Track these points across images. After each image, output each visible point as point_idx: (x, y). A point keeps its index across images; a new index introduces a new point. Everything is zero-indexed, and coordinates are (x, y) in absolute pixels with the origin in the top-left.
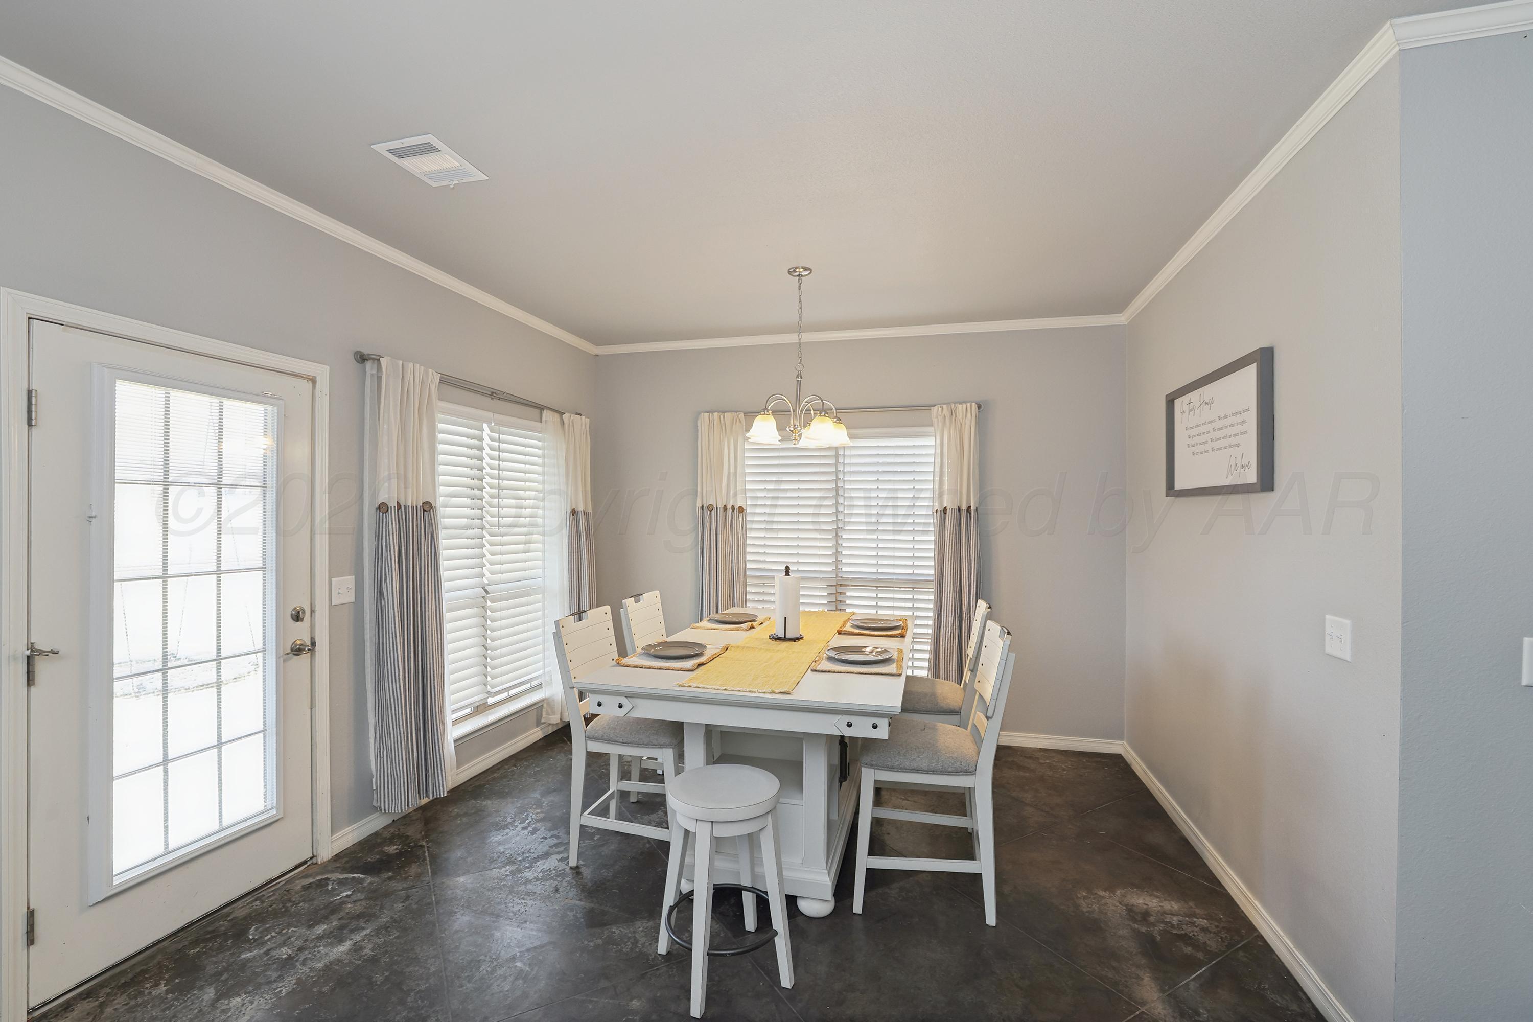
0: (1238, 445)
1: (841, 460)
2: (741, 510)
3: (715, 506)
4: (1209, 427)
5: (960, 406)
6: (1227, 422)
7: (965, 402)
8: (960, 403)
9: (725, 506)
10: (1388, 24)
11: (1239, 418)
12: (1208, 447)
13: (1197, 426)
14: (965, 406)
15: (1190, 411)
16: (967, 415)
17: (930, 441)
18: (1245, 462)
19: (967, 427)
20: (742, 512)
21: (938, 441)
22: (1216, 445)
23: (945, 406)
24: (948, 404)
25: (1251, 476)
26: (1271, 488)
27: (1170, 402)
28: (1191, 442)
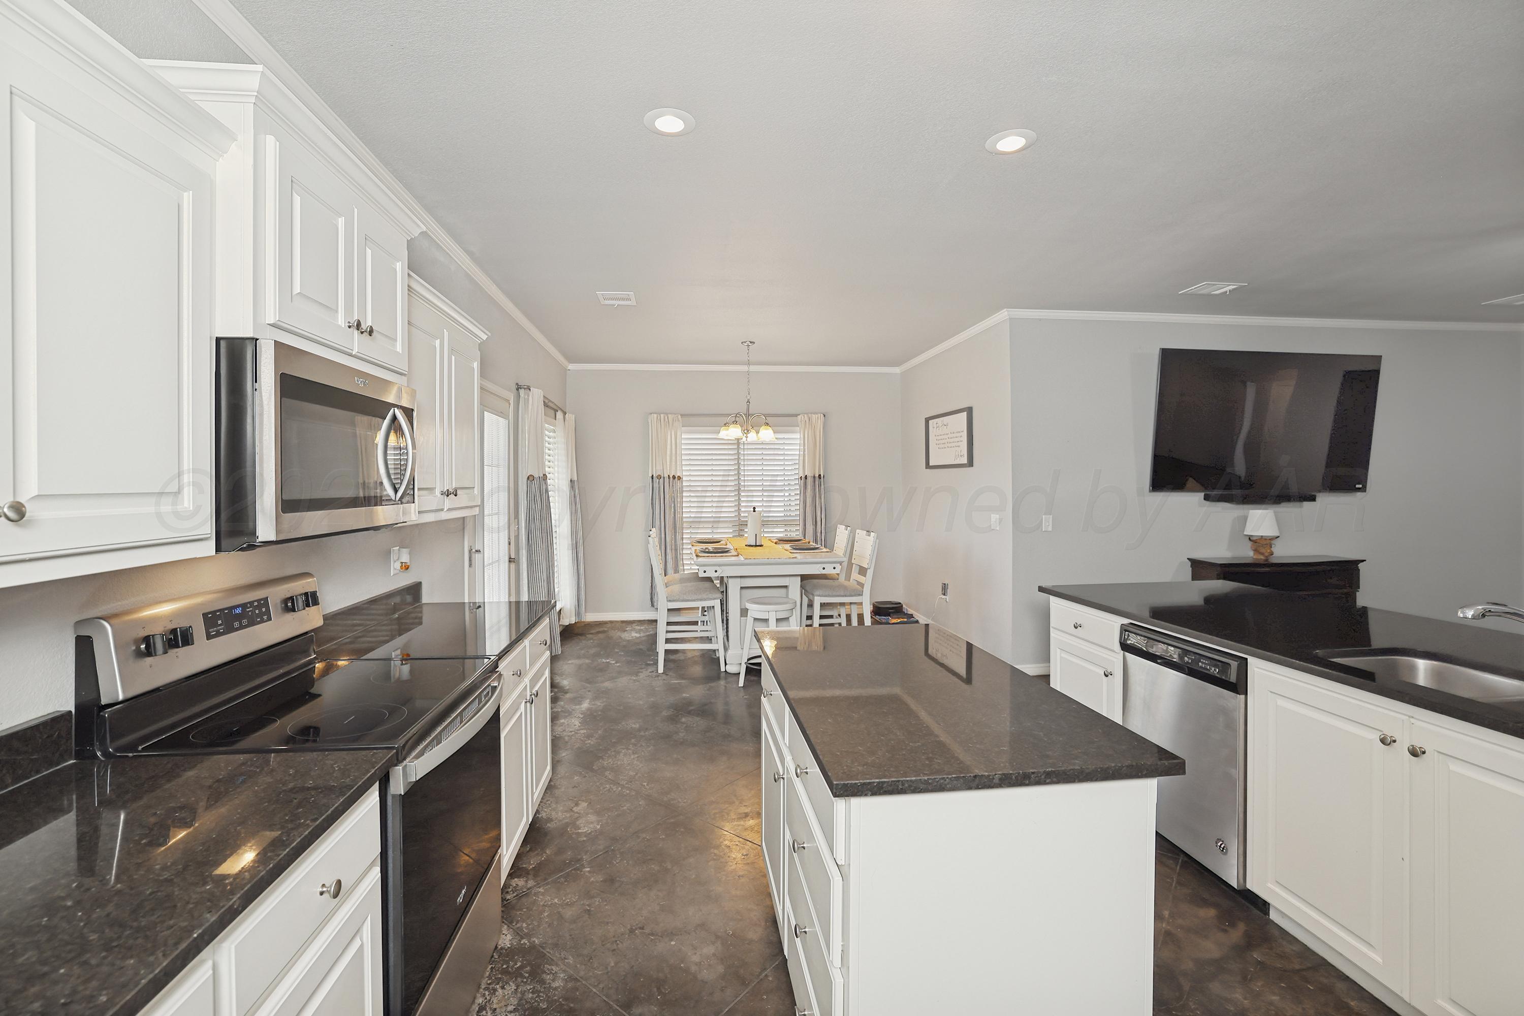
0: (959, 446)
1: (742, 447)
2: (679, 478)
3: (662, 476)
4: (946, 437)
5: (814, 415)
6: (954, 435)
7: (817, 413)
8: (814, 414)
9: (669, 476)
10: (1005, 310)
11: (959, 435)
12: (946, 446)
13: (941, 435)
14: (817, 416)
15: (937, 427)
16: (818, 420)
17: (797, 436)
18: (962, 454)
19: (819, 428)
20: (680, 480)
21: (802, 436)
22: (950, 445)
23: (806, 415)
24: (807, 414)
25: (964, 460)
26: (972, 465)
27: (927, 421)
28: (938, 442)
